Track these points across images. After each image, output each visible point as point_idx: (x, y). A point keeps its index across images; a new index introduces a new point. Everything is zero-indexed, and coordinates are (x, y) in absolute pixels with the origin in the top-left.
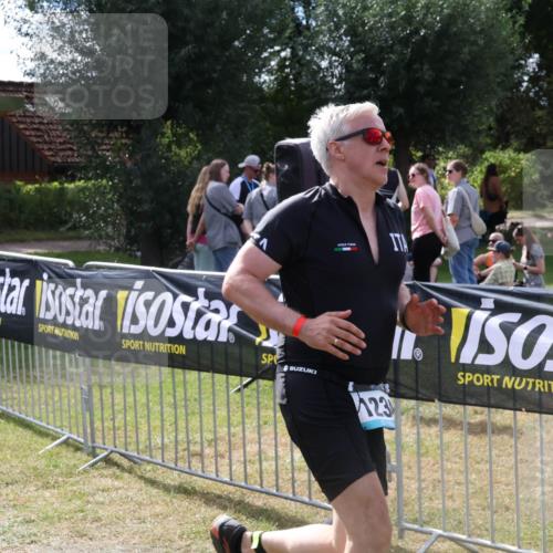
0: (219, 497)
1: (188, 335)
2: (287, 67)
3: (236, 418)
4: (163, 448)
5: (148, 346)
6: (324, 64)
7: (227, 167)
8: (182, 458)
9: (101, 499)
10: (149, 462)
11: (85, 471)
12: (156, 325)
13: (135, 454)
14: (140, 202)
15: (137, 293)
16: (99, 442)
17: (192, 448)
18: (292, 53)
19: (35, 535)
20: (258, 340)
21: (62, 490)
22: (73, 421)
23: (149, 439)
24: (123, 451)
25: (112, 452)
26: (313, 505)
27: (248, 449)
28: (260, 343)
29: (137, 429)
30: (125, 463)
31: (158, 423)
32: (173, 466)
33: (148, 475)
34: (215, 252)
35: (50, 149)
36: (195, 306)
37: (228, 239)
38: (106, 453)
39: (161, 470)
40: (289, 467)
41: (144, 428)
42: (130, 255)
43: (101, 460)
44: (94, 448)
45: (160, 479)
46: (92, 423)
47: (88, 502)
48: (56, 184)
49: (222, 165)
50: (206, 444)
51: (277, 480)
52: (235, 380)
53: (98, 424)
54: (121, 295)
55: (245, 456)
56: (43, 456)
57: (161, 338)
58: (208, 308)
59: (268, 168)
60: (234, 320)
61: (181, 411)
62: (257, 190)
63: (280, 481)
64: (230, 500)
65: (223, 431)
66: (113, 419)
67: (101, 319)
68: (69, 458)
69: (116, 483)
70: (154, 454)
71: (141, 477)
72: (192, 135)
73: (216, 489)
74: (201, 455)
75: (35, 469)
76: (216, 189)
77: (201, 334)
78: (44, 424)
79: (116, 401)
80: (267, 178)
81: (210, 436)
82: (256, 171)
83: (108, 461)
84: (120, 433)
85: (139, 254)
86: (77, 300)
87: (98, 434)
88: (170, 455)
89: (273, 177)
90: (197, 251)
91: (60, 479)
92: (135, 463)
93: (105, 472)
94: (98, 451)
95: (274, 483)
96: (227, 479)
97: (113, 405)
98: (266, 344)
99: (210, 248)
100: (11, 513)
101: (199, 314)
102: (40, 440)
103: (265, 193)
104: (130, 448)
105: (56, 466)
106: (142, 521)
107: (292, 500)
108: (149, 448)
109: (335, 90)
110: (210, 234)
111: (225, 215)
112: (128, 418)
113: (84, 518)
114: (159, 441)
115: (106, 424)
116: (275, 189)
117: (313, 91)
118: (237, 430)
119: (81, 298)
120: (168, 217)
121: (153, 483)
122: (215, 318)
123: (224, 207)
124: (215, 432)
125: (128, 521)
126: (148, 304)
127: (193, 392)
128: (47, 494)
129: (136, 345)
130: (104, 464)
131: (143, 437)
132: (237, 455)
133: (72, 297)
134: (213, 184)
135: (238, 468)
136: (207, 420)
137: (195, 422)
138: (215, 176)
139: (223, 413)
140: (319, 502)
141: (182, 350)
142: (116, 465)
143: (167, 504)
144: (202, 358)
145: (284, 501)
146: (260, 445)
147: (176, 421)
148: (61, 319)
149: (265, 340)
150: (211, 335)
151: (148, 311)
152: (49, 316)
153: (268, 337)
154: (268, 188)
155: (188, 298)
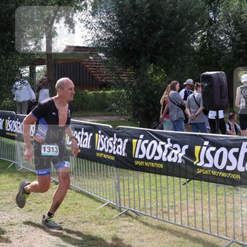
0: (176, 232)
1: (164, 159)
2: (205, 39)
3: (184, 196)
4: (151, 209)
5: (147, 164)
6: (222, 38)
7: (178, 84)
8: (159, 213)
9: (124, 231)
10: (145, 215)
11: (117, 218)
12: (150, 155)
13: (138, 211)
14: (139, 100)
15: (141, 140)
16: (123, 205)
17: (164, 209)
18: (208, 33)
20: (195, 163)
21: (107, 226)
22: (111, 196)
23: (145, 205)
24: (133, 210)
25: (128, 210)
26: (219, 237)
27: (189, 211)
28: (196, 164)
29: (139, 200)
31: (149, 198)
32: (156, 217)
33: (144, 221)
34: (173, 122)
35: (100, 76)
36: (167, 146)
37: (179, 116)
38: (126, 210)
39: (150, 219)
40: (208, 219)
41: (142, 199)
42: (135, 123)
43: (124, 213)
44: (120, 208)
45: (149, 222)
46: (120, 197)
47: (118, 232)
48: (102, 91)
49: (176, 83)
50: (170, 208)
51: (203, 225)
52: (183, 180)
53: (122, 197)
54: (134, 141)
55: (188, 214)
56: (99, 210)
57: (153, 160)
58: (172, 147)
59: (197, 85)
60: (184, 153)
61: (159, 193)
62: (192, 94)
63: (204, 226)
64: (181, 233)
65: (178, 202)
66: (129, 195)
67: (125, 152)
68: (109, 212)
69: (130, 224)
70: (147, 211)
71: (141, 222)
72: (162, 70)
73: (175, 228)
74: (168, 213)
75: (95, 216)
76: (173, 94)
77: (170, 159)
78: (98, 197)
79: (130, 187)
80: (197, 89)
81: (171, 204)
82: (191, 86)
83: (126, 214)
84: (132, 202)
85: (139, 122)
86: (114, 143)
87: (122, 202)
88: (154, 212)
89: (200, 89)
90: (165, 122)
91: (106, 221)
92: (138, 215)
93: (126, 219)
94: (122, 209)
95: (201, 226)
96: (180, 224)
97: (129, 189)
98: (198, 164)
99: (171, 120)
101: (169, 151)
102: (97, 203)
103: (196, 96)
104: (136, 208)
105: (104, 215)
106: (142, 241)
107: (209, 234)
108: (145, 209)
109: (227, 50)
110: (171, 114)
111: (177, 105)
112: (135, 195)
114: (149, 206)
115: (125, 198)
116: (201, 94)
117: (217, 50)
118: (184, 202)
120: (151, 106)
121: (146, 224)
122: (176, 152)
123: (177, 102)
124: (174, 202)
125: (136, 241)
126: (146, 145)
127: (164, 184)
128: (100, 227)
129: (141, 163)
131: (142, 204)
132: (185, 213)
133: (112, 142)
134: (172, 92)
135: (185, 219)
136: (171, 197)
137: (165, 198)
139: (177, 194)
140: (222, 236)
141: (161, 166)
142: (130, 215)
143: (153, 234)
144: (169, 169)
145: (206, 235)
146: (195, 209)
147: (157, 197)
148: (107, 151)
149: (198, 162)
150: (174, 160)
151: (146, 149)
152: (101, 149)
153: (200, 161)
154: (197, 94)
155: (163, 143)
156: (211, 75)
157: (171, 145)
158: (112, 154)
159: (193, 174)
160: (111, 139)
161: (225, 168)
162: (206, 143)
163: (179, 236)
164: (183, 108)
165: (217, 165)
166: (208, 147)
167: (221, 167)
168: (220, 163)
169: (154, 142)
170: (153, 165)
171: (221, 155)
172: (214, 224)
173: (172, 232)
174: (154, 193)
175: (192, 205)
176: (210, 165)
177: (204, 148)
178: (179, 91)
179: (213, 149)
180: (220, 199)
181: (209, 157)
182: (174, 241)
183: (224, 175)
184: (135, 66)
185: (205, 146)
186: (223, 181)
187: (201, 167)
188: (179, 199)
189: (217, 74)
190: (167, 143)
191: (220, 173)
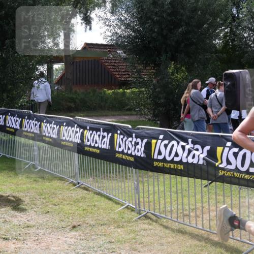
0: (197, 235)
1: (184, 160)
2: (228, 36)
3: (205, 199)
4: (171, 211)
5: (166, 165)
6: (246, 35)
7: (200, 83)
8: (180, 216)
9: (143, 234)
10: (165, 218)
11: (136, 221)
12: (169, 156)
13: (158, 214)
14: (160, 99)
15: (160, 141)
16: (142, 208)
17: (184, 212)
18: (230, 30)
19: (114, 249)
20: (217, 164)
21: (126, 229)
22: (130, 198)
23: (165, 207)
24: (153, 212)
25: (148, 212)
26: (242, 242)
27: (211, 214)
28: (218, 166)
29: (159, 202)
30: (154, 218)
31: (169, 200)
32: (176, 220)
33: (164, 224)
34: (194, 122)
35: (119, 74)
36: (187, 147)
37: (200, 116)
38: (145, 213)
39: (170, 222)
41: (162, 202)
42: (155, 123)
43: (143, 216)
44: (140, 210)
45: (170, 226)
46: (139, 199)
47: (138, 235)
48: (121, 90)
49: (198, 82)
50: (191, 211)
52: (205, 182)
53: (141, 200)
54: (154, 141)
55: (209, 217)
56: (117, 213)
57: (172, 161)
58: (193, 148)
59: (219, 84)
60: (205, 154)
61: (180, 195)
62: (214, 93)
64: (203, 237)
65: (199, 205)
66: (149, 198)
67: (144, 152)
68: (129, 215)
69: (150, 227)
70: (167, 214)
71: (161, 225)
72: (183, 68)
73: (196, 231)
74: (189, 216)
75: (114, 219)
76: (194, 92)
77: (190, 160)
78: (117, 199)
79: (150, 189)
80: (219, 88)
81: (192, 207)
82: (214, 85)
83: (146, 217)
84: (152, 204)
85: (159, 122)
86: (133, 143)
87: (142, 204)
88: (174, 215)
89: (222, 88)
90: (185, 122)
91: (125, 224)
92: (158, 218)
93: (145, 222)
94: (142, 212)
96: (201, 227)
97: (148, 191)
98: (220, 166)
99: (192, 120)
100: (103, 238)
101: (190, 151)
102: (116, 206)
103: (218, 95)
104: (156, 211)
105: (123, 218)
106: (162, 245)
108: (165, 212)
109: (251, 47)
110: (192, 114)
111: (199, 105)
112: (155, 198)
113: (136, 242)
114: (169, 208)
115: (145, 200)
116: (223, 93)
117: (241, 48)
118: (206, 205)
119: (135, 142)
120: (172, 106)
121: (166, 227)
122: (197, 153)
123: (199, 101)
124: (196, 205)
125: (155, 244)
126: (166, 146)
127: (185, 186)
128: (119, 230)
129: (160, 164)
130: (144, 218)
131: (162, 206)
132: (206, 216)
133: (131, 142)
134: (193, 91)
135: (206, 223)
136: (192, 200)
137: (186, 200)
138: (195, 87)
139: (199, 197)
140: (244, 240)
141: (181, 167)
142: (150, 218)
143: (173, 238)
144: (189, 171)
146: (217, 211)
147: (177, 199)
148: (126, 151)
149: (220, 164)
150: (195, 161)
151: (166, 149)
152: (120, 150)
153: (222, 163)
154: (219, 93)
155: (184, 144)
156: (234, 73)
157: (192, 146)
158: (131, 155)
159: (215, 176)
160: (130, 139)
161: (248, 169)
162: (229, 144)
163: (200, 241)
164: (205, 107)
165: (239, 167)
166: (230, 148)
167: (244, 169)
168: (243, 165)
169: (174, 142)
170: (172, 166)
171: (244, 156)
173: (193, 236)
174: (174, 195)
175: (214, 208)
176: (232, 167)
177: (227, 149)
178: (201, 90)
179: (236, 150)
180: (243, 202)
181: (232, 158)
182: (195, 245)
183: (247, 177)
184: (155, 64)
185: (228, 147)
186: (246, 183)
187: (223, 169)
188: (200, 202)
189: (240, 72)
190: (188, 144)
191: (243, 175)
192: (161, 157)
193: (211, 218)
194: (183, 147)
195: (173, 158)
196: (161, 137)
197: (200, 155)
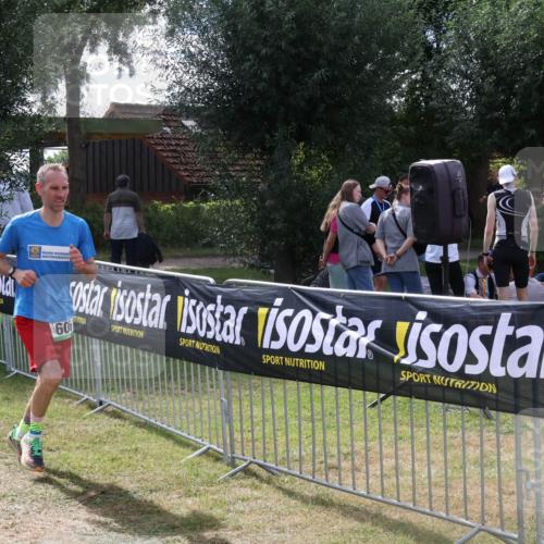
0: (356, 509)
1: (328, 351)
2: (417, 89)
3: (373, 432)
4: (301, 459)
5: (288, 361)
6: (455, 87)
7: (359, 187)
8: (319, 470)
9: (242, 508)
10: (286, 474)
11: (226, 480)
12: (296, 341)
13: (273, 465)
15: (276, 310)
16: (238, 453)
17: (329, 461)
18: (422, 76)
20: (396, 358)
21: (203, 499)
22: (213, 432)
23: (288, 451)
24: (262, 462)
25: (251, 462)
26: (449, 520)
27: (384, 463)
28: (398, 361)
29: (275, 441)
31: (296, 436)
32: (311, 478)
33: (287, 486)
34: (347, 271)
35: (186, 170)
36: (334, 323)
37: (361, 258)
38: (245, 464)
39: (299, 481)
40: (426, 481)
41: (281, 439)
42: (265, 273)
43: (241, 470)
44: (233, 458)
45: (297, 490)
46: (231, 434)
47: (229, 511)
48: (191, 203)
49: (355, 186)
50: (342, 458)
51: (414, 494)
52: (372, 396)
53: (237, 435)
54: (262, 311)
55: (382, 471)
56: (186, 465)
57: (301, 354)
58: (346, 325)
59: (401, 188)
60: (371, 337)
61: (319, 425)
62: (389, 210)
63: (417, 496)
64: (367, 513)
65: (359, 445)
66: (252, 431)
67: (242, 334)
68: (209, 468)
69: (255, 493)
70: (292, 465)
71: (280, 488)
72: (323, 157)
73: (353, 501)
74: (338, 468)
75: (177, 477)
76: (346, 208)
77: (340, 350)
78: (185, 434)
79: (254, 413)
80: (399, 198)
81: (345, 450)
82: (387, 192)
83: (247, 472)
84: (259, 445)
85: (272, 271)
86: (218, 315)
87: (238, 446)
88: (308, 467)
89: (407, 198)
91: (202, 488)
92: (273, 473)
93: (244, 482)
94: (237, 461)
95: (411, 497)
96: (364, 492)
97: (252, 417)
98: (404, 361)
99: (344, 266)
101: (338, 332)
102: (181, 450)
103: (397, 213)
104: (268, 459)
105: (197, 475)
106: (281, 530)
107: (428, 514)
108: (287, 460)
109: (466, 112)
110: (343, 253)
111: (357, 234)
112: (266, 431)
113: (226, 526)
114: (296, 453)
115: (244, 436)
116: (409, 209)
117: (444, 113)
118: (374, 444)
119: (222, 314)
121: (290, 494)
122: (354, 335)
123: (357, 227)
124: (352, 445)
125: (267, 530)
126: (288, 321)
127: (330, 405)
128: (189, 501)
129: (277, 360)
130: (243, 475)
131: (281, 449)
132: (374, 469)
133: (213, 313)
134: (345, 204)
135: (374, 482)
136: (345, 434)
137: (331, 436)
139: (358, 428)
140: (456, 518)
141: (321, 365)
142: (255, 475)
143: (305, 515)
144: (339, 373)
145: (422, 516)
146: (397, 459)
147: (314, 434)
148: (202, 334)
149: (403, 357)
150: (350, 352)
151: (288, 327)
152: (190, 330)
153: (406, 355)
154: (400, 208)
155: (326, 316)
156: (431, 167)
157: (344, 320)
158: (213, 341)
159: (393, 383)
160: (211, 307)
161: (462, 368)
162: (422, 315)
163: (362, 520)
165: (444, 363)
166: (425, 324)
167: (454, 368)
168: (450, 360)
169: (306, 313)
170: (302, 363)
171: (454, 341)
172: (439, 492)
173: (347, 511)
174: (307, 426)
175: (391, 451)
176: (428, 364)
177: (417, 327)
179: (437, 328)
180: (452, 437)
181: (428, 345)
182: (352, 530)
183: (459, 384)
184: (264, 149)
185: (419, 321)
186: (458, 397)
187: (409, 368)
188: (362, 438)
189: (445, 164)
191: (452, 381)
192: (277, 345)
193: (385, 472)
194: (325, 323)
195: (304, 347)
196: (278, 301)
197: (360, 340)
